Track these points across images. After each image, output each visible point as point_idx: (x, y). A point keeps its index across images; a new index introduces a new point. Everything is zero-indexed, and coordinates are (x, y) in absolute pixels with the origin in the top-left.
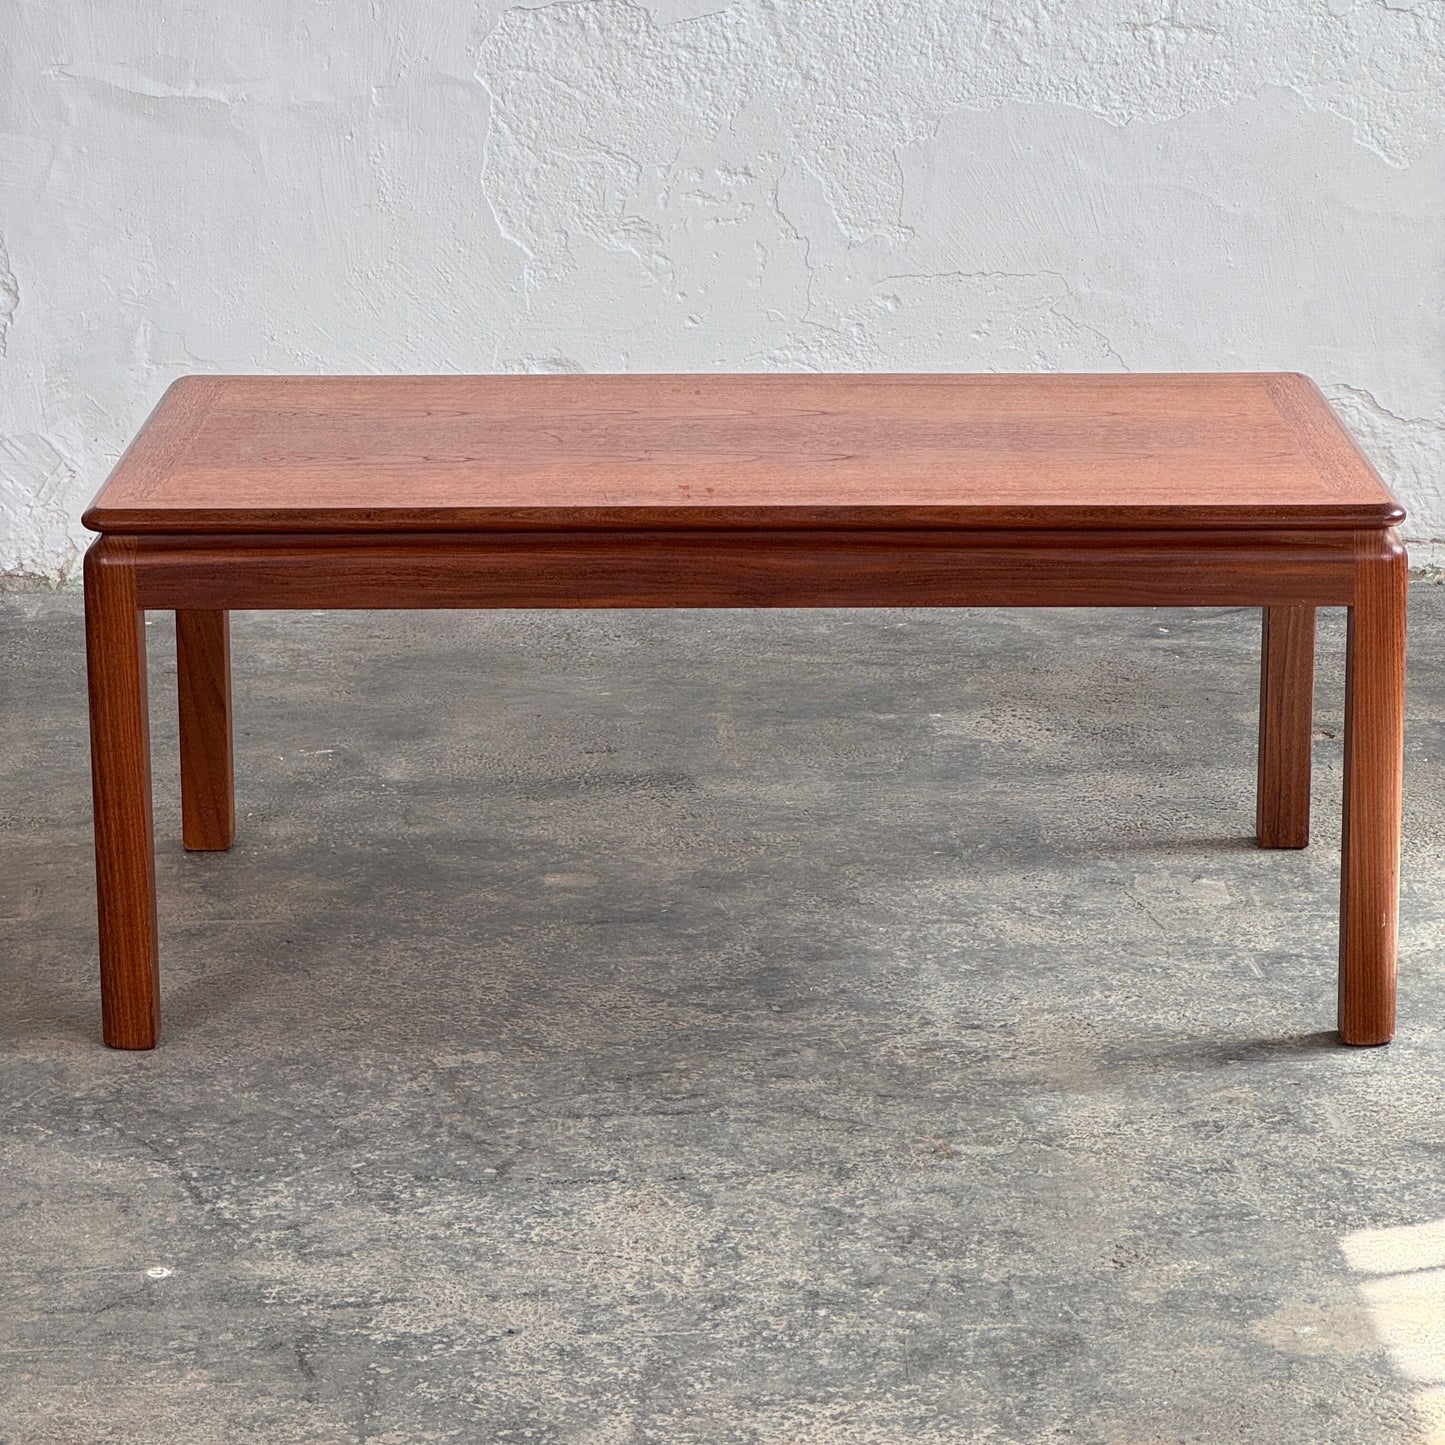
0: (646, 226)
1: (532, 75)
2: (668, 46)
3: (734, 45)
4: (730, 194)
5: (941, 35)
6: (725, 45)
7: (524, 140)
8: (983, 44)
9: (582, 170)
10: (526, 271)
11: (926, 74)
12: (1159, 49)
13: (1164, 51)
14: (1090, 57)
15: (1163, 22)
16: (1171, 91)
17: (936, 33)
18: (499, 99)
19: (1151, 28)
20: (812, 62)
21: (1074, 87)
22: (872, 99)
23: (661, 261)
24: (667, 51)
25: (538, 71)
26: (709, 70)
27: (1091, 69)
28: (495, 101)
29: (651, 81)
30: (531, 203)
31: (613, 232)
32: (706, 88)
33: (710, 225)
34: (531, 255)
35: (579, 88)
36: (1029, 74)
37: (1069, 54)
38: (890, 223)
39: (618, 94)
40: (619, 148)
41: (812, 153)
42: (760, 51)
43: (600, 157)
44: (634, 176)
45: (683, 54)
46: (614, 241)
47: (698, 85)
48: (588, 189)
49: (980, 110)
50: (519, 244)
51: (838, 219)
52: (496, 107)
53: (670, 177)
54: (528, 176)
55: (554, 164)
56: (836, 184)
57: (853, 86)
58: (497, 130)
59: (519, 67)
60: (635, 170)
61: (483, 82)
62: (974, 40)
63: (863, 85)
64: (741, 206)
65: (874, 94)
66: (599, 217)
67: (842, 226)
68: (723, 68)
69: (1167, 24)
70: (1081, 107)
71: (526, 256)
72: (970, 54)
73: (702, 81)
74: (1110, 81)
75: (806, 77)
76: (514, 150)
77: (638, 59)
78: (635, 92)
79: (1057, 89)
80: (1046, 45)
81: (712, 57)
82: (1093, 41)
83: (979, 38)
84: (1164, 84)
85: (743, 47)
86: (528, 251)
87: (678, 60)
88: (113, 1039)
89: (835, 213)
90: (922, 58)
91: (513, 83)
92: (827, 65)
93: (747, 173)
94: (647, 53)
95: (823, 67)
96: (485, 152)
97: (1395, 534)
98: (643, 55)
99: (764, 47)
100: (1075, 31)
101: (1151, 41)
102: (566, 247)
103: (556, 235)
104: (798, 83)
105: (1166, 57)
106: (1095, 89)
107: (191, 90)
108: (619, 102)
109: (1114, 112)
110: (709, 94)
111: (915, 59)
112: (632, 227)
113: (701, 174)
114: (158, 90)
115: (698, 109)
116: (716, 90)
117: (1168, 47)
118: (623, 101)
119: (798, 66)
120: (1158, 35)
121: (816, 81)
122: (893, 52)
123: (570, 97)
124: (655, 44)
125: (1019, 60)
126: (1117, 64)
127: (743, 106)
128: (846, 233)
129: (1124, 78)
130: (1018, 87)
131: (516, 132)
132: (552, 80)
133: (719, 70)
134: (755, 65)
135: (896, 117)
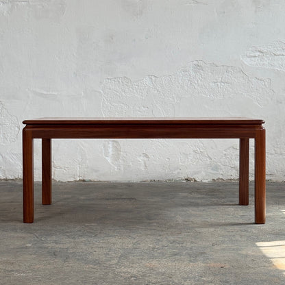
1: (110, 90)
4: (144, 111)
9: (118, 107)
14: (207, 88)
15: (220, 82)
18: (104, 94)
19: (218, 83)
20: (159, 88)
22: (169, 95)
24: (134, 86)
26: (141, 90)
30: (109, 112)
35: (118, 92)
36: (196, 90)
40: (125, 103)
41: (159, 104)
48: (120, 110)
52: (104, 96)
53: (134, 108)
54: (109, 108)
55: (114, 105)
56: (163, 110)
58: (104, 100)
59: (108, 88)
60: (128, 107)
61: (102, 91)
64: (146, 113)
68: (143, 89)
72: (186, 87)
75: (158, 91)
76: (107, 103)
80: (199, 86)
81: (141, 87)
82: (208, 85)
83: (188, 84)
84: (220, 92)
85: (147, 86)
88: (25, 221)
91: (107, 92)
93: (147, 108)
94: (130, 87)
95: (161, 89)
96: (102, 104)
97: (263, 125)
99: (150, 86)
101: (218, 85)
104: (156, 92)
105: (221, 88)
107: (51, 93)
113: (139, 107)
114: (45, 93)
115: (139, 96)
116: (142, 93)
117: (221, 86)
118: (126, 95)
119: (156, 89)
125: (195, 88)
126: (212, 89)
127: (147, 96)
130: (195, 93)
131: (107, 100)
132: (113, 91)
135: (173, 98)
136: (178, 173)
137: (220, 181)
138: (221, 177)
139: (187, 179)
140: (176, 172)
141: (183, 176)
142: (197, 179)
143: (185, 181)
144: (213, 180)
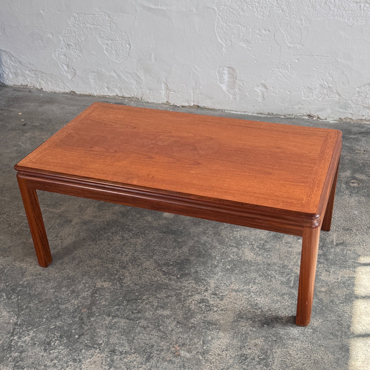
0: (248, 41)
1: (226, 7)
2: (253, 2)
3: (268, 3)
4: (265, 35)
5: (313, 2)
6: (265, 2)
7: (224, 21)
8: (322, 5)
9: (235, 28)
10: (224, 49)
11: (309, 11)
12: (362, 8)
13: (363, 9)
14: (346, 9)
15: (364, 2)
16: (364, 18)
17: (312, 2)
18: (219, 12)
19: (361, 3)
20: (284, 7)
21: (342, 16)
22: (296, 16)
23: (250, 48)
24: (253, 3)
25: (227, 6)
26: (262, 8)
27: (346, 12)
28: (218, 12)
29: (250, 10)
30: (225, 34)
31: (241, 42)
32: (261, 12)
33: (261, 41)
34: (225, 45)
35: (235, 10)
36: (332, 12)
37: (341, 8)
38: (298, 43)
39: (243, 12)
40: (243, 24)
41: (283, 27)
42: (273, 4)
43: (239, 25)
44: (245, 30)
45: (257, 4)
46: (241, 44)
47: (259, 11)
48: (236, 32)
49: (320, 20)
50: (222, 43)
51: (287, 42)
52: (218, 14)
53: (253, 31)
54: (224, 29)
55: (229, 27)
56: (287, 34)
57: (292, 13)
58: (218, 19)
59: (223, 5)
60: (246, 29)
61: (216, 8)
62: (320, 4)
63: (295, 13)
64: (267, 38)
65: (297, 15)
66: (238, 38)
67: (288, 44)
68: (265, 7)
69: (365, 2)
70: (343, 20)
71: (223, 46)
72: (319, 7)
73: (260, 10)
74: (350, 15)
75: (283, 10)
76: (222, 23)
77: (247, 5)
78: (246, 12)
79: (338, 16)
80: (336, 6)
81: (263, 5)
82: (347, 5)
83: (321, 4)
84: (362, 16)
85: (269, 3)
86: (224, 45)
87: (255, 5)
89: (287, 41)
90: (308, 7)
91: (221, 9)
92: (287, 8)
93: (269, 31)
94: (249, 3)
95: (286, 8)
96: (216, 23)
98: (248, 4)
99: (274, 3)
100: (343, 3)
101: (360, 6)
102: (231, 44)
103: (229, 42)
104: (281, 11)
105: (364, 10)
106: (347, 16)
107: (159, 7)
108: (243, 14)
109: (350, 22)
110: (262, 13)
111: (306, 8)
112: (245, 41)
113: (259, 30)
114: (153, 6)
115: (259, 16)
116: (263, 13)
117: (364, 8)
118: (244, 14)
119: (281, 8)
120: (362, 5)
121: (284, 11)
122: (302, 6)
123: (233, 12)
124: (251, 2)
125: (330, 9)
126: (352, 11)
127: (269, 16)
128: (289, 45)
129: (353, 14)
130: (329, 15)
131: (222, 19)
132: (230, 9)
133: (264, 8)
134: (272, 7)
135: (301, 20)
136: (300, 108)
137: (348, 120)
138: (350, 116)
139: (309, 116)
140: (297, 107)
141: (305, 112)
142: (320, 117)
143: (307, 118)
144: (340, 118)
